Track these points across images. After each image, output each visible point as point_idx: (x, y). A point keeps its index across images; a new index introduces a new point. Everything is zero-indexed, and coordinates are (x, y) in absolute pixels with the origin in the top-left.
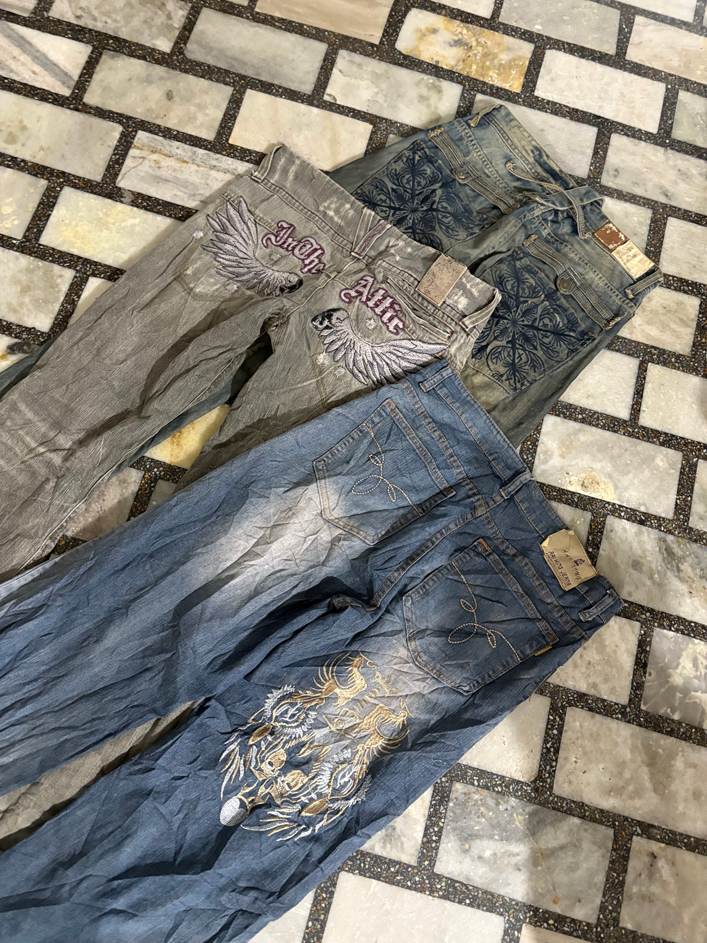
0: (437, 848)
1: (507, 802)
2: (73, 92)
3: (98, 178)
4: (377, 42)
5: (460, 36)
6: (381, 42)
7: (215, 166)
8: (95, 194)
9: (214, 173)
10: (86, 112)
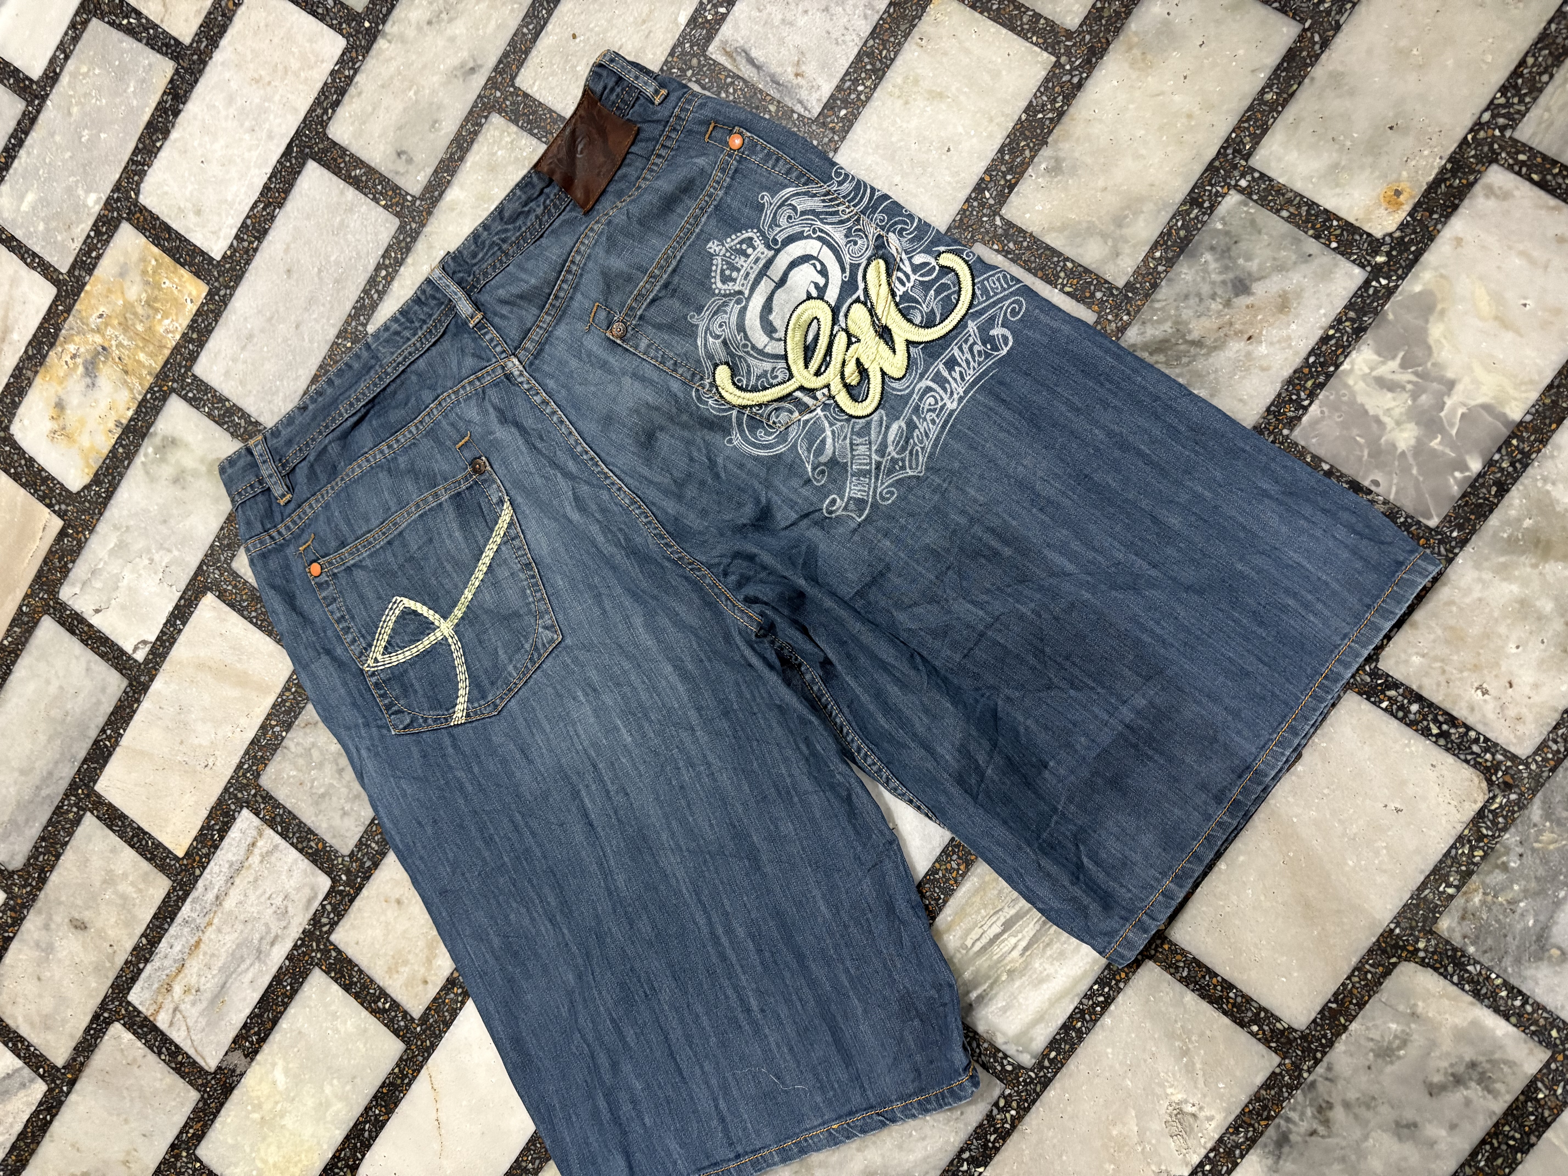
0: (1538, 1006)
1: (1508, 850)
2: (42, 1077)
3: (194, 1096)
4: (57, 523)
5: (79, 360)
6: (61, 514)
7: (217, 897)
8: (218, 1111)
9: (229, 904)
10: (80, 1071)
